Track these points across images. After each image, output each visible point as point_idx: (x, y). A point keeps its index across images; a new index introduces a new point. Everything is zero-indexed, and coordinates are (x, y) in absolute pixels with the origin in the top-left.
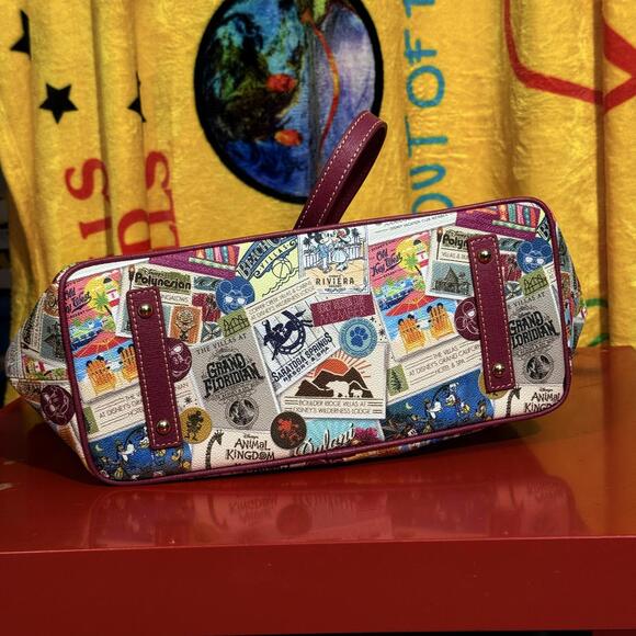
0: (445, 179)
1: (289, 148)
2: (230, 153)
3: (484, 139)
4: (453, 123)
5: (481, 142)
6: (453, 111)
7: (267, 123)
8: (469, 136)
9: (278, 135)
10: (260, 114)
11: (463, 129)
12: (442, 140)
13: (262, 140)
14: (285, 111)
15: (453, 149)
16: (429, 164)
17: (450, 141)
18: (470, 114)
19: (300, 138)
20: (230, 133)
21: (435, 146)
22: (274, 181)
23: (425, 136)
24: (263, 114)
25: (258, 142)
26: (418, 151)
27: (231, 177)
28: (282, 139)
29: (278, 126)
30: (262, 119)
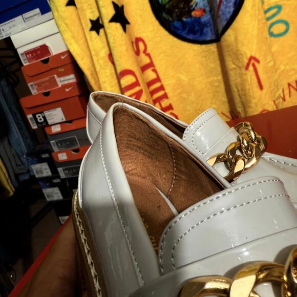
0: (282, 12)
7: (186, 9)
9: (193, 14)
13: (186, 18)
16: (273, 5)
19: (204, 11)
20: (170, 19)
22: (195, 36)
25: (184, 19)
27: (175, 40)
28: (195, 14)
29: (192, 9)
30: (184, 8)
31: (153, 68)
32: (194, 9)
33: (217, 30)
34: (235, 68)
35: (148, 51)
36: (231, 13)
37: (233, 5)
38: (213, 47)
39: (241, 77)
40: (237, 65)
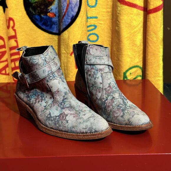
0: (97, 29)
1: (52, 18)
2: (34, 19)
3: (108, 18)
4: (99, 13)
5: (107, 19)
6: (100, 9)
7: (45, 10)
8: (104, 17)
9: (48, 14)
10: (43, 7)
11: (102, 14)
12: (96, 18)
13: (44, 15)
14: (50, 7)
15: (99, 20)
16: (92, 24)
17: (98, 18)
18: (104, 10)
19: (55, 15)
21: (94, 19)
22: (47, 28)
23: (91, 16)
24: (44, 7)
25: (42, 16)
26: (89, 21)
27: (34, 26)
29: (48, 11)
30: (44, 9)
31: (15, 39)
32: (49, 12)
33: (60, 29)
34: (65, 53)
35: (15, 28)
36: (69, 23)
37: (71, 19)
38: (56, 37)
39: (67, 59)
40: (66, 52)
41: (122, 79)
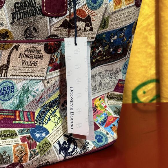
41: (130, 102)
